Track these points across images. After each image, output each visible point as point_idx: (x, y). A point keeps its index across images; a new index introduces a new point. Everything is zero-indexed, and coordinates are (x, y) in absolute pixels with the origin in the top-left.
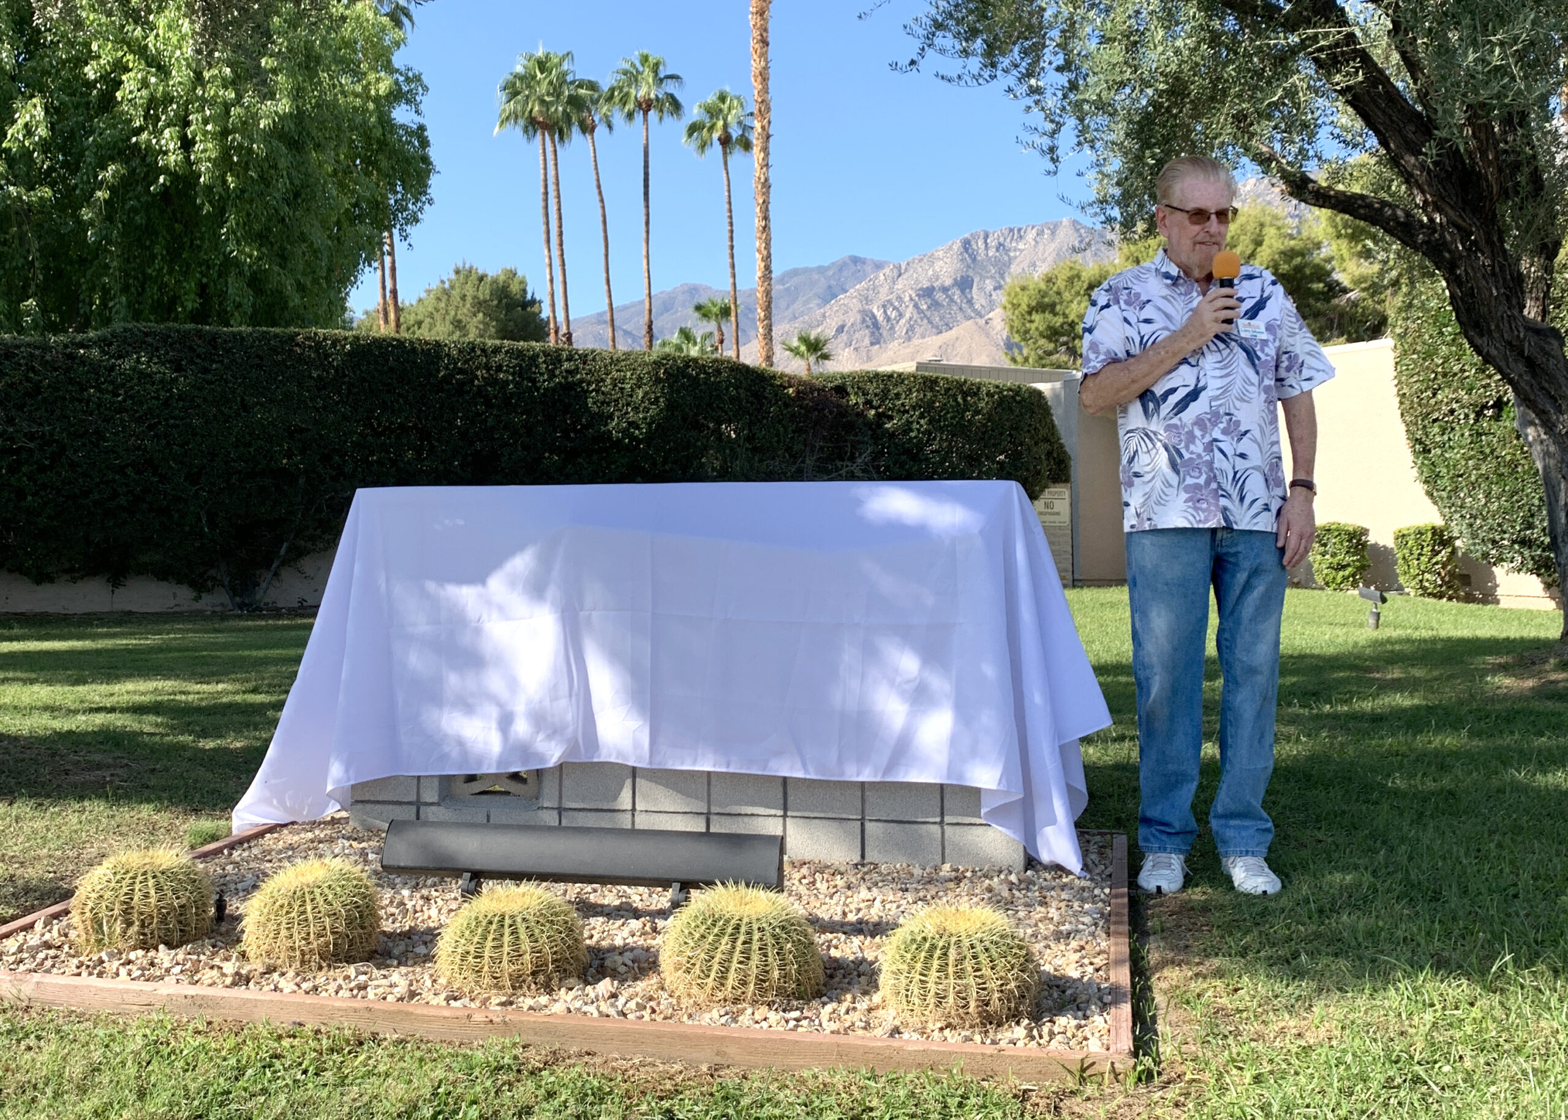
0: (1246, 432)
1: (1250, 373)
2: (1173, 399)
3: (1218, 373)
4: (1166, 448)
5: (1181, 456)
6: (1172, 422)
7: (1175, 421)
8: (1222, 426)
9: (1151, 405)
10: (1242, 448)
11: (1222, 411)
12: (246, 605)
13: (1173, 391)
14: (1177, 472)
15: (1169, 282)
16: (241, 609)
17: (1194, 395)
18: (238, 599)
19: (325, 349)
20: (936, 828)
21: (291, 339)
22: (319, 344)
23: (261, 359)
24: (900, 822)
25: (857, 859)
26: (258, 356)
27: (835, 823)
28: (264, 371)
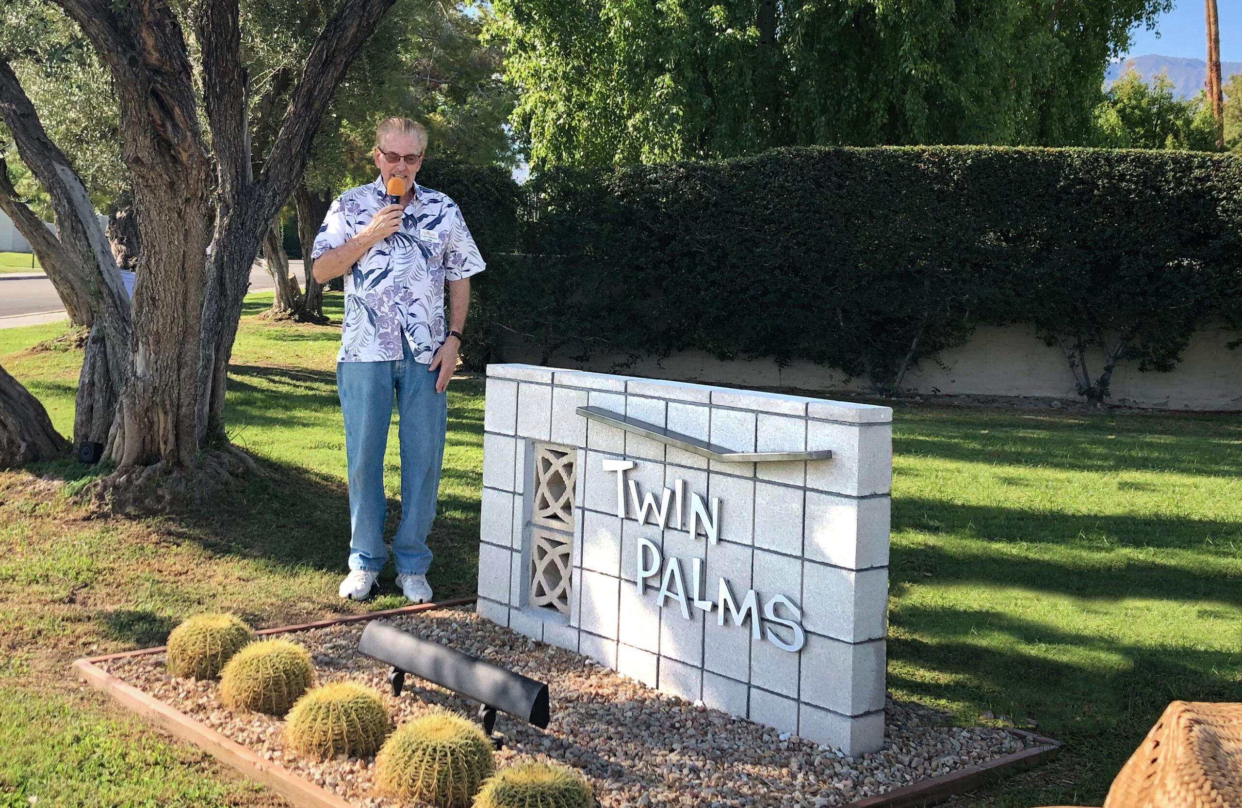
0: (416, 300)
1: (423, 261)
2: (372, 277)
3: (401, 261)
4: (367, 310)
5: (376, 315)
6: (371, 292)
7: (372, 291)
8: (400, 295)
9: (359, 280)
10: (412, 310)
11: (401, 285)
12: (886, 390)
13: (372, 271)
14: (374, 326)
15: (380, 197)
16: (882, 394)
17: (384, 275)
18: (879, 385)
19: (947, 164)
20: (794, 704)
21: (918, 156)
22: (942, 160)
23: (889, 175)
24: (772, 692)
25: (744, 716)
26: (886, 172)
27: (732, 683)
28: (891, 186)
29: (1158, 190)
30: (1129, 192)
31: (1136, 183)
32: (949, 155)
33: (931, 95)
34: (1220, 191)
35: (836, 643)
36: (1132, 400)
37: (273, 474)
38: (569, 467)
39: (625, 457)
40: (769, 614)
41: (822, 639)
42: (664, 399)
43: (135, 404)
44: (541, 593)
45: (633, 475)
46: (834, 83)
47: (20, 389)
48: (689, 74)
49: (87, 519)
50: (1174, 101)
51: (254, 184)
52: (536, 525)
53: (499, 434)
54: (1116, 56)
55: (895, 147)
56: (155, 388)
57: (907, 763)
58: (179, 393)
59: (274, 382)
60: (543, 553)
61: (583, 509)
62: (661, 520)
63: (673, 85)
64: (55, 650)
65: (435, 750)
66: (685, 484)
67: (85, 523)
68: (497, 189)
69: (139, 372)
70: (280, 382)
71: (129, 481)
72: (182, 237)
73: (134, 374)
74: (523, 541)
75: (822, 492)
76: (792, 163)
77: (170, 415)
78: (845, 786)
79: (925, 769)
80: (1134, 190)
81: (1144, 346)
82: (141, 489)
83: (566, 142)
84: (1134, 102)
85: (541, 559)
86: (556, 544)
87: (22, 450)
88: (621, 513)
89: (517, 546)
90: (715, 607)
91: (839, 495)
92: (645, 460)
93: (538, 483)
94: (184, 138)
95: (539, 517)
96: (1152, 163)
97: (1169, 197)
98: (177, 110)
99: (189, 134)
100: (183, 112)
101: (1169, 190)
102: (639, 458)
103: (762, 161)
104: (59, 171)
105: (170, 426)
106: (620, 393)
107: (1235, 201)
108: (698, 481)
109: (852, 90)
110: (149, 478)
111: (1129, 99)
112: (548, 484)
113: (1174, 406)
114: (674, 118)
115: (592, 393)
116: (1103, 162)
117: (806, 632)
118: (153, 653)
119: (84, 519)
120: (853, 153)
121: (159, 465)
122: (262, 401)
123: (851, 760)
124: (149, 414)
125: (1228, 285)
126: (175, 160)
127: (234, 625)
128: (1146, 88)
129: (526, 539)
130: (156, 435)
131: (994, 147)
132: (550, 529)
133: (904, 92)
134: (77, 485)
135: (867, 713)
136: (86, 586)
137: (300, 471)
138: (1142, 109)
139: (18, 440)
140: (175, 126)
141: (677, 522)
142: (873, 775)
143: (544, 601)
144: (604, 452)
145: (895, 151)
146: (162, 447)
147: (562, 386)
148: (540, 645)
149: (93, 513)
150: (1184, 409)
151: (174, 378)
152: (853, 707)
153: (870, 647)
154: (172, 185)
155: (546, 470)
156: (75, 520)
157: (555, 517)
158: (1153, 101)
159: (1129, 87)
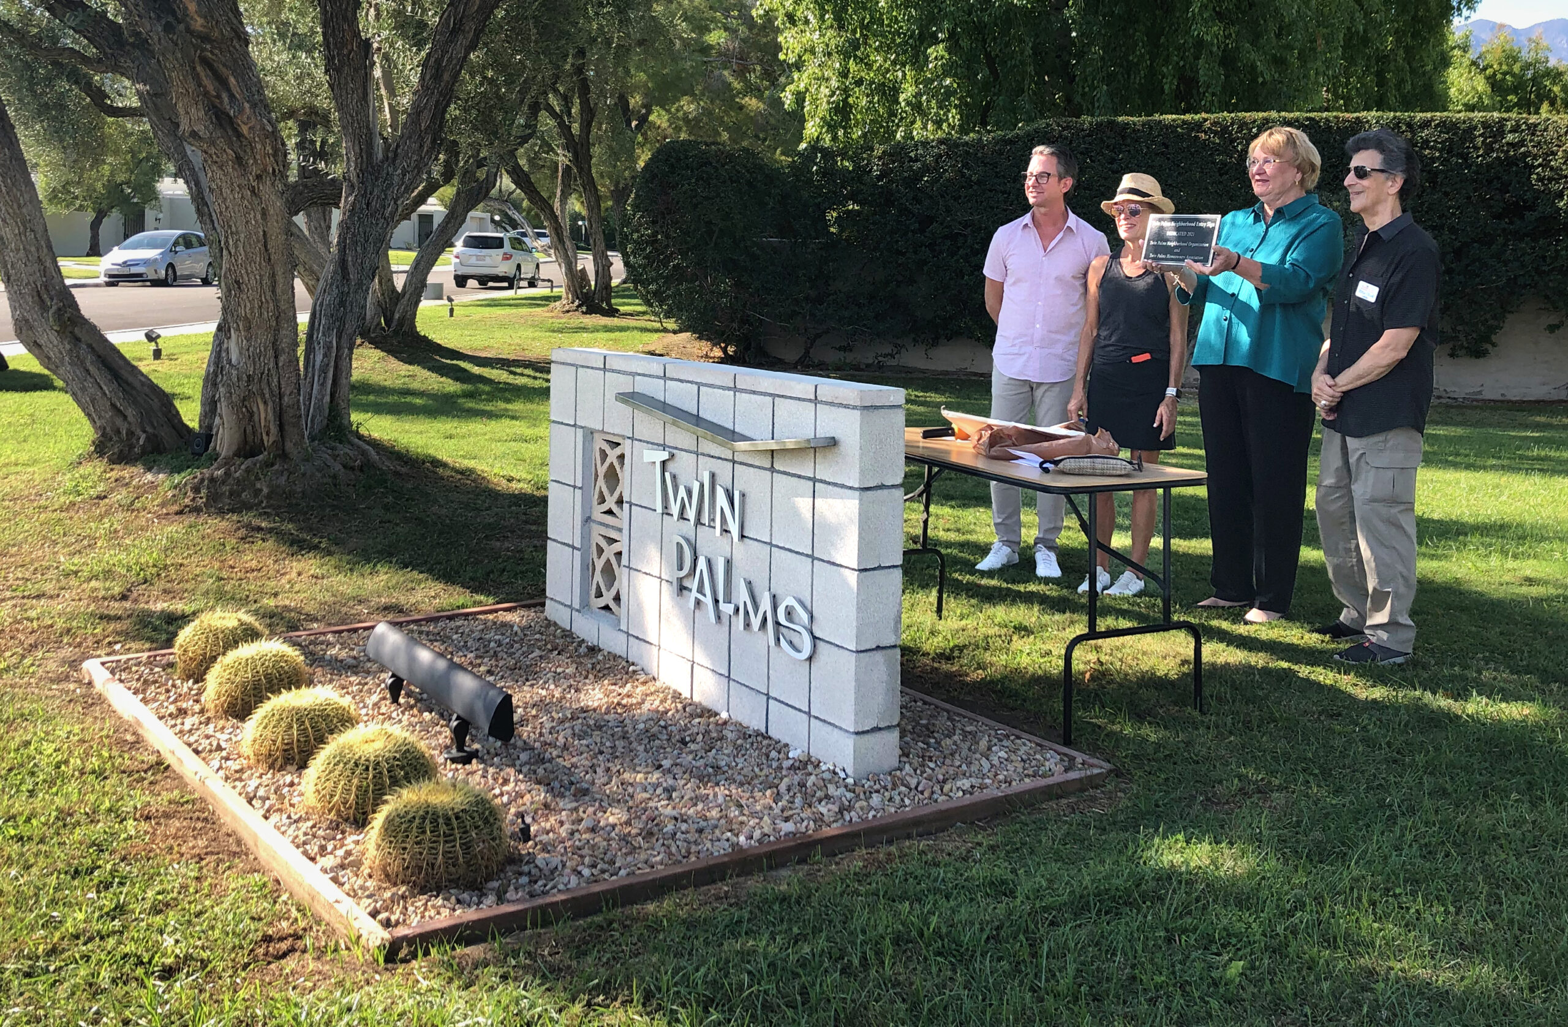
19: (1231, 134)
20: (805, 717)
21: (1198, 126)
22: (1225, 129)
23: (1167, 147)
24: (787, 705)
25: (763, 730)
26: (1164, 144)
27: (754, 693)
28: (1168, 159)
29: (1465, 157)
30: (1433, 160)
31: (1440, 151)
32: (1232, 124)
33: (1228, 60)
34: (1535, 157)
35: (841, 651)
36: (1442, 389)
37: (399, 468)
38: (621, 457)
39: (664, 447)
40: (782, 619)
41: (829, 646)
42: (696, 383)
43: (231, 394)
44: (599, 594)
45: (671, 466)
46: (1123, 49)
47: (143, 379)
48: (965, 43)
49: (180, 513)
50: (1550, 65)
51: (382, 162)
52: (594, 521)
53: (562, 423)
54: (1460, 15)
55: (1174, 116)
56: (249, 376)
57: (913, 786)
58: (279, 382)
59: (515, 374)
60: (600, 551)
61: (631, 504)
62: (691, 514)
63: (947, 57)
64: (77, 650)
65: (356, 765)
66: (713, 476)
67: (177, 517)
68: (748, 171)
69: (234, 361)
70: (522, 375)
71: (227, 474)
72: (259, 217)
73: (229, 362)
74: (582, 538)
75: (829, 483)
76: (1061, 136)
77: (270, 404)
78: (829, 811)
79: (933, 793)
80: (1438, 158)
81: (1454, 330)
82: (238, 482)
83: (842, 121)
84: (1505, 67)
85: (599, 557)
86: (611, 541)
87: (141, 442)
88: (659, 510)
89: (577, 544)
90: (737, 610)
91: (843, 486)
92: (681, 450)
93: (597, 476)
94: (241, 111)
95: (597, 513)
96: (1459, 128)
97: (1477, 165)
98: (232, 80)
99: (247, 105)
100: (237, 81)
101: (1478, 157)
102: (676, 448)
103: (1029, 135)
104: (189, 153)
105: (271, 416)
106: (658, 377)
107: (1552, 169)
108: (724, 471)
109: (1142, 55)
110: (248, 471)
111: (1500, 64)
112: (605, 476)
113: (1488, 395)
114: (949, 93)
115: (637, 378)
116: (1404, 128)
117: (815, 638)
118: (164, 655)
119: (177, 513)
120: (1128, 124)
121: (261, 456)
122: (488, 393)
123: (850, 781)
124: (246, 403)
125: (1545, 261)
126: (239, 135)
127: (242, 624)
128: (1520, 52)
129: (586, 536)
130: (257, 425)
131: (1283, 114)
132: (607, 526)
133: (1197, 58)
134: (177, 479)
135: (877, 729)
136: (145, 582)
137: (436, 463)
138: (1513, 75)
139: (139, 432)
140: (232, 96)
141: (705, 519)
142: (867, 799)
143: (602, 602)
144: (648, 442)
145: (1174, 120)
146: (265, 438)
147: (613, 371)
148: (593, 650)
149: (186, 506)
150: (1501, 398)
151: (271, 366)
152: (856, 722)
153: (878, 656)
154: (239, 160)
155: (603, 460)
156: (167, 514)
157: (610, 512)
158: (1527, 66)
159: (1499, 51)
